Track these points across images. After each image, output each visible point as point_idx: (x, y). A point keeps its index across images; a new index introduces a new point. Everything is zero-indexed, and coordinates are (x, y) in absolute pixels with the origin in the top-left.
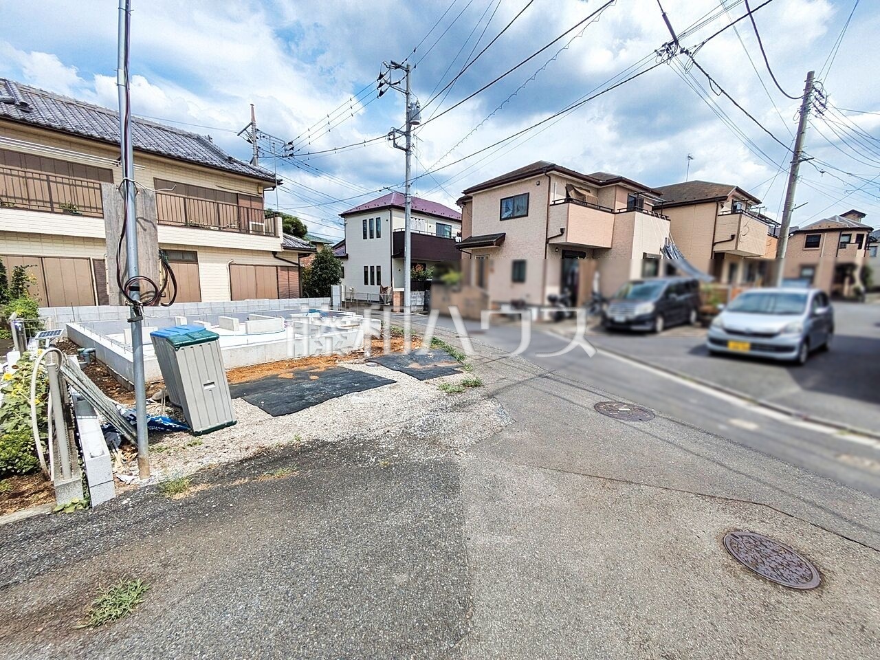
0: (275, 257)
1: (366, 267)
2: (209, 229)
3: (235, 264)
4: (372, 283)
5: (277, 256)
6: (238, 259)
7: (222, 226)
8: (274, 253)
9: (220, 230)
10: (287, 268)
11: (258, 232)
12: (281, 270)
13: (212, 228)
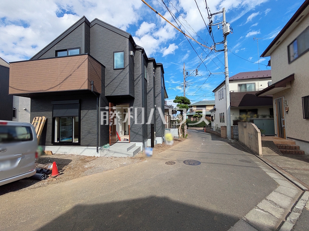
1: (220, 114)
4: (222, 122)
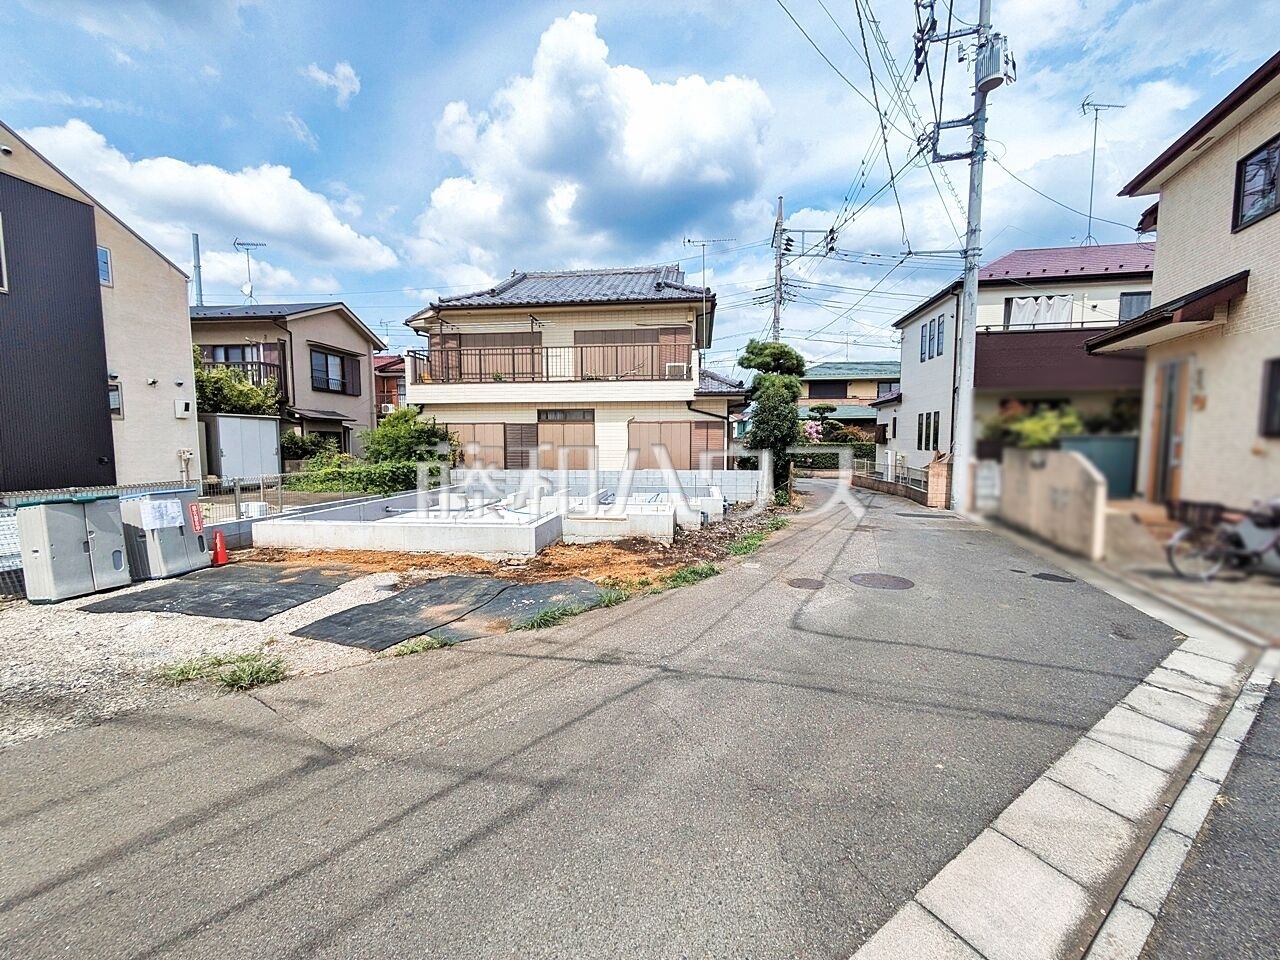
0: (689, 408)
1: (921, 415)
2: (608, 380)
3: (636, 422)
4: (927, 448)
5: (692, 407)
6: (642, 415)
7: (619, 374)
8: (689, 403)
9: (617, 380)
10: (707, 425)
11: (677, 376)
12: (696, 428)
13: (610, 378)
